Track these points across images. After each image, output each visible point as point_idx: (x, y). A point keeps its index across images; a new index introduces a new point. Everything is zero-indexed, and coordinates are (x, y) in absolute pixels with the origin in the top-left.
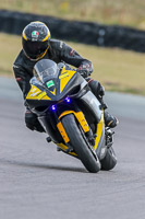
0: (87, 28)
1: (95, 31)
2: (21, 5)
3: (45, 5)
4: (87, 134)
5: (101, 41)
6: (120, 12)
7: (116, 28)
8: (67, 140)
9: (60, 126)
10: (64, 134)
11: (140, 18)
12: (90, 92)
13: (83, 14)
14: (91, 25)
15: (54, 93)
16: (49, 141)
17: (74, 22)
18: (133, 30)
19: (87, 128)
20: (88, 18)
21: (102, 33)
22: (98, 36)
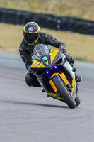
0: (49, 18)
1: (55, 20)
3: (22, 3)
5: (58, 26)
6: (71, 8)
7: (68, 18)
8: (56, 90)
9: (51, 82)
10: (54, 87)
11: (84, 12)
12: (67, 62)
13: (47, 9)
14: (52, 16)
15: (47, 63)
16: (43, 91)
17: (41, 14)
18: (79, 20)
20: (50, 12)
21: (59, 21)
22: (57, 23)
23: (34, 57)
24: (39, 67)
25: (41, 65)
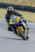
0: (19, 7)
1: (21, 7)
2: (3, 1)
3: (9, 1)
4: (23, 31)
7: (26, 6)
8: (18, 33)
9: (17, 30)
10: (18, 32)
12: (23, 22)
13: (18, 3)
14: (20, 6)
16: (14, 33)
17: (16, 5)
18: (30, 7)
19: (23, 30)
20: (19, 4)
22: (22, 8)
23: (10, 20)
24: (12, 24)
25: (13, 23)
